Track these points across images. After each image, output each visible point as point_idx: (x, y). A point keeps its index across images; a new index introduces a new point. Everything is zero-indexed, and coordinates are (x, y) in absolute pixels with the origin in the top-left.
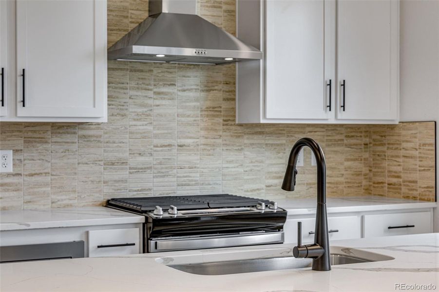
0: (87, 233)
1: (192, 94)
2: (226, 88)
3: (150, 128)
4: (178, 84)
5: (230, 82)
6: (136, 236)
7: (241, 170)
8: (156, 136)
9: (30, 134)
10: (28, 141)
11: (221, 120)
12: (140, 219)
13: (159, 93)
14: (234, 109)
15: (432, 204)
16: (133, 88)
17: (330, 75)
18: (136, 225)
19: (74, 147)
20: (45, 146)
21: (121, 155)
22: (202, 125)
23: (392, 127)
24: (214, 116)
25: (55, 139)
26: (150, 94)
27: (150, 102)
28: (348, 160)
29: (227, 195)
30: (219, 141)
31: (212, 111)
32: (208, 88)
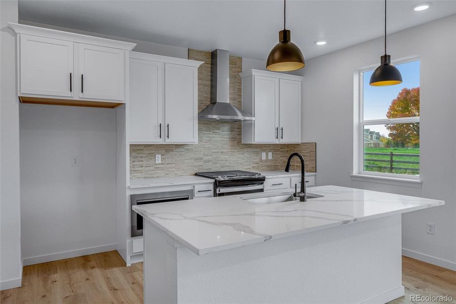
0: (194, 186)
1: (226, 133)
2: (239, 130)
3: (211, 145)
4: (221, 129)
5: (240, 128)
6: (211, 187)
7: (244, 161)
8: (213, 149)
9: (168, 148)
10: (167, 151)
11: (236, 142)
12: (213, 181)
13: (214, 132)
14: (241, 138)
15: (315, 173)
16: (204, 131)
17: (277, 126)
18: (211, 183)
19: (183, 153)
20: (173, 153)
21: (200, 156)
22: (230, 144)
23: (298, 145)
24: (234, 141)
25: (176, 150)
26: (211, 133)
27: (211, 136)
28: (281, 157)
29: (239, 171)
30: (236, 150)
31: (233, 139)
32: (232, 131)
